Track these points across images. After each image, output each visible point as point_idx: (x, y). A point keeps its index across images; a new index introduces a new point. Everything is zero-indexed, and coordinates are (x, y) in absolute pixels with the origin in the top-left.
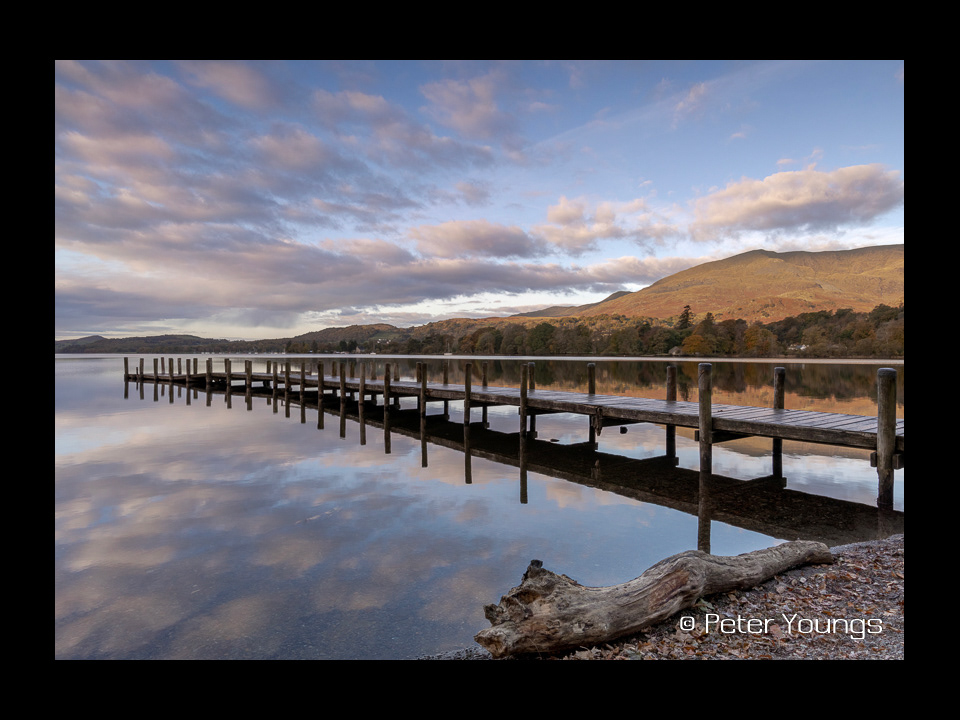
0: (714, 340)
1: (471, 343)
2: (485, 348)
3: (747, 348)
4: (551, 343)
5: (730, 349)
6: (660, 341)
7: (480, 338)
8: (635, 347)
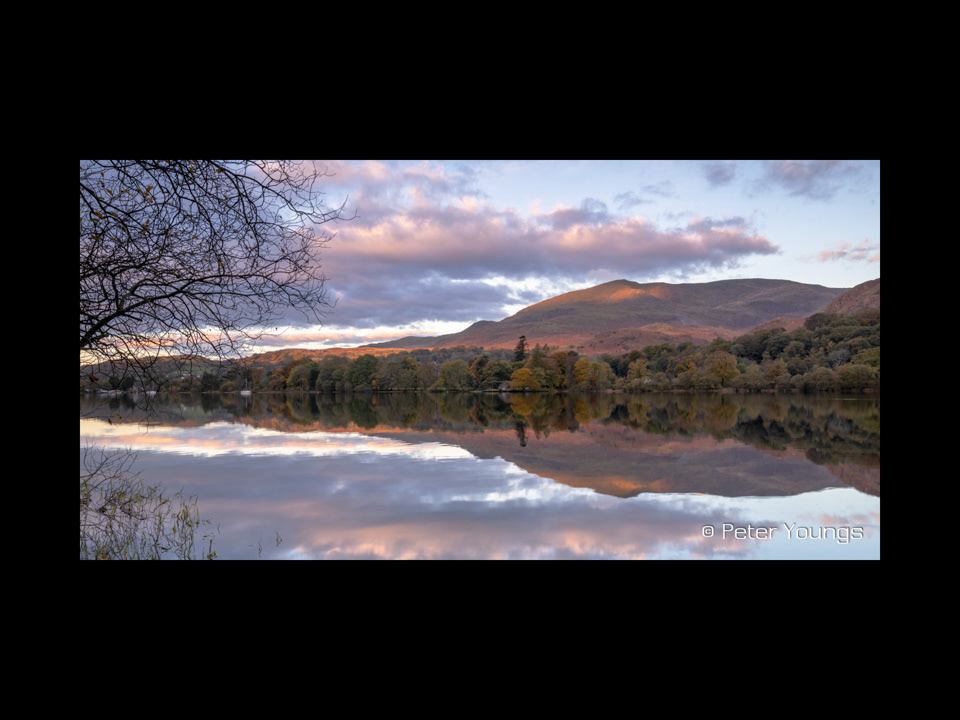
0: (543, 373)
1: (282, 378)
2: (298, 385)
3: (577, 383)
4: (374, 379)
5: (561, 383)
6: (489, 375)
7: (293, 372)
8: (463, 382)
